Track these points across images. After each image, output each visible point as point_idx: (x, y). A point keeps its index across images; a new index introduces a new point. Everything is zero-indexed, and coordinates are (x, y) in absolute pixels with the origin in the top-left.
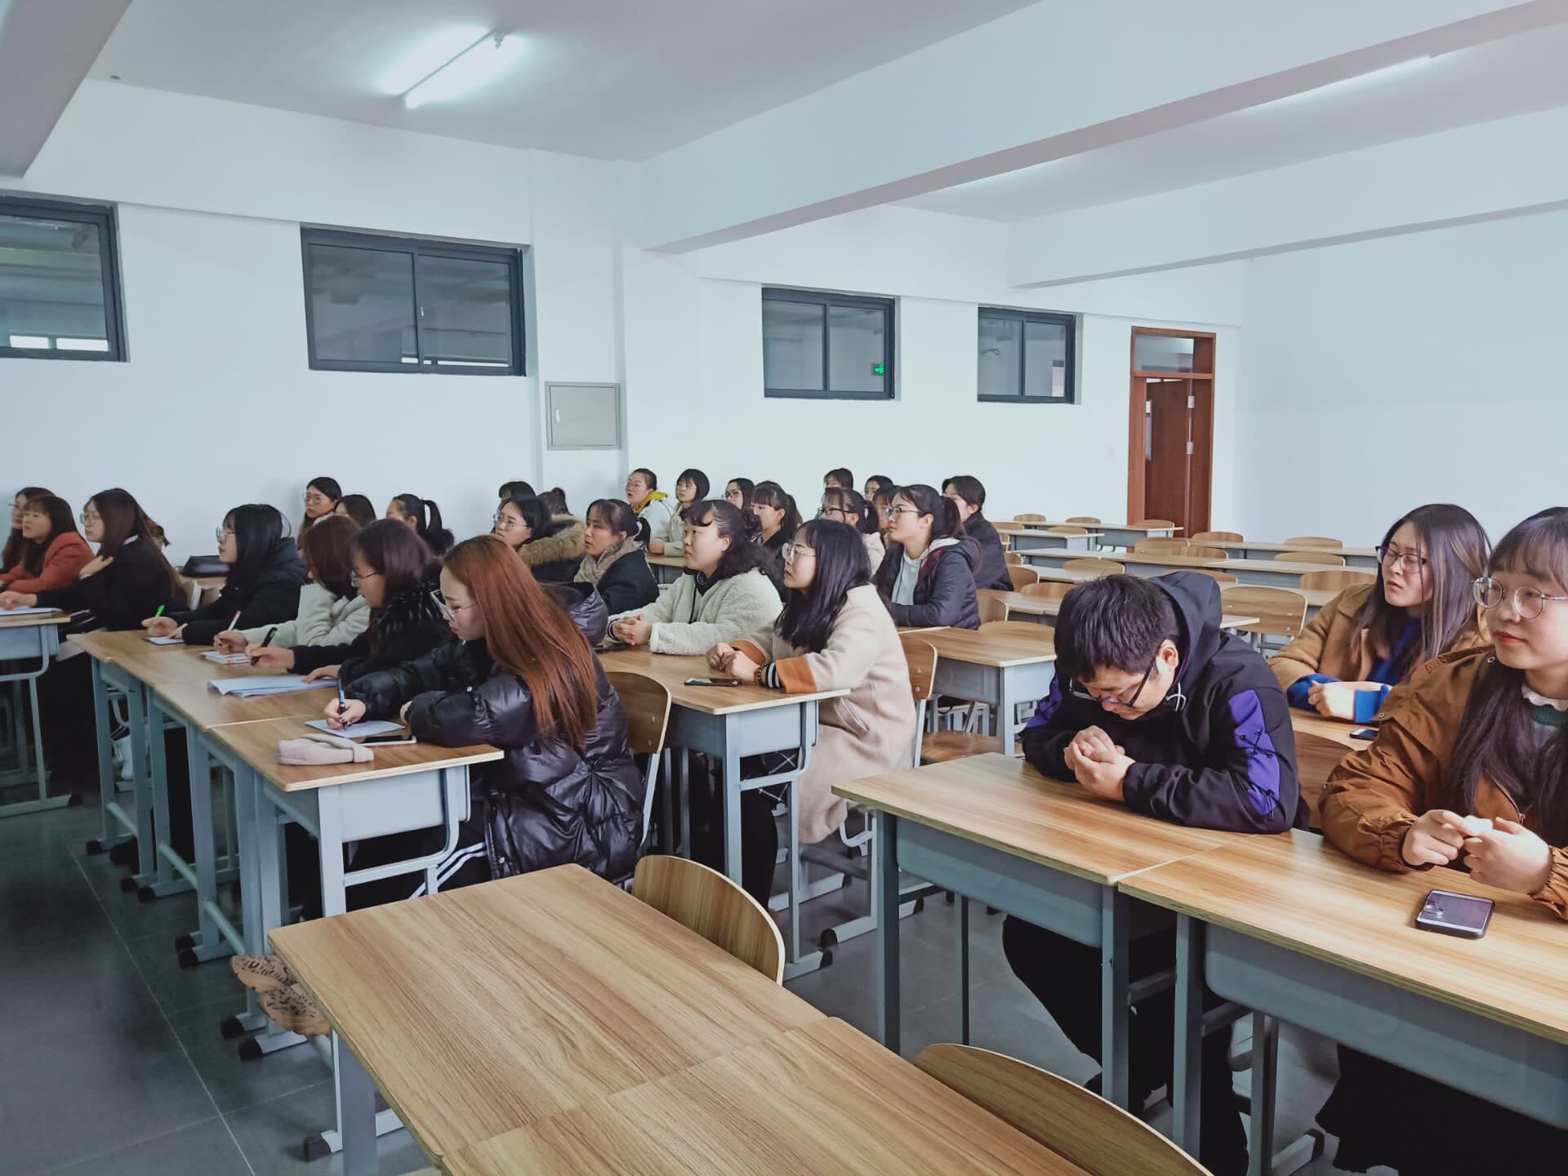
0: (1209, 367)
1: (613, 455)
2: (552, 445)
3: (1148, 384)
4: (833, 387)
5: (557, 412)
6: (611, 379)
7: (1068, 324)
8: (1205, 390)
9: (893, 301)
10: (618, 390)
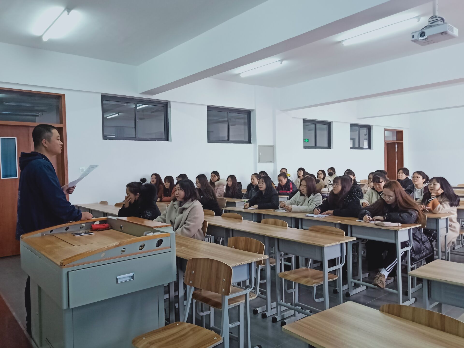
0: (402, 139)
1: (272, 164)
2: (259, 162)
3: (387, 144)
4: (317, 146)
5: (261, 153)
6: (271, 144)
7: (369, 128)
8: (401, 145)
9: (330, 122)
10: (273, 147)
